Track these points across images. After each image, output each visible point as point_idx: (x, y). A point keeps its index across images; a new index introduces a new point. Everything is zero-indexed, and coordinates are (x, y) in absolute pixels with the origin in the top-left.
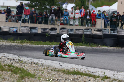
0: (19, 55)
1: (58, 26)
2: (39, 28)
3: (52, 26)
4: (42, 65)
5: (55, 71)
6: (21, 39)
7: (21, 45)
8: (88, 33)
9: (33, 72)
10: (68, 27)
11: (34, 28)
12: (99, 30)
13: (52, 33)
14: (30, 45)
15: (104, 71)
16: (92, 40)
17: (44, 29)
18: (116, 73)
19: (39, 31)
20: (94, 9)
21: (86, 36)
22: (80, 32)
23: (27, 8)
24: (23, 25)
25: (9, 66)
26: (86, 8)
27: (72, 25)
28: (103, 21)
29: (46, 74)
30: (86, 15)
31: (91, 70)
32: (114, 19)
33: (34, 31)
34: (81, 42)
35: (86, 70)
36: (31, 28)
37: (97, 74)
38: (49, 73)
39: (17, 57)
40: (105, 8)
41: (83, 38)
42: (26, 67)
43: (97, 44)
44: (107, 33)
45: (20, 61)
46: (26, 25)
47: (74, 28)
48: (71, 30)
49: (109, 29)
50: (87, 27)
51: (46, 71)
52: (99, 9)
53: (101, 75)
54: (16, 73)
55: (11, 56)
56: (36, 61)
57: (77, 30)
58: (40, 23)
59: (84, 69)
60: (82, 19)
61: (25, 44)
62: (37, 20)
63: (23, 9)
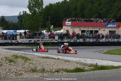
0: (25, 52)
1: (40, 40)
2: (33, 41)
3: (38, 40)
4: (34, 55)
5: (39, 57)
6: (26, 45)
7: (26, 47)
8: (52, 42)
9: (30, 58)
10: (44, 40)
11: (31, 41)
12: (56, 40)
13: (38, 42)
14: (29, 47)
15: (58, 56)
16: (53, 44)
17: (35, 41)
18: (63, 57)
19: (33, 42)
20: (54, 32)
21: (51, 43)
22: (49, 42)
23: (28, 33)
24: (26, 39)
25: (21, 56)
26: (51, 32)
27: (46, 39)
28: (58, 37)
29: (35, 58)
30: (51, 34)
31: (53, 56)
32: (62, 36)
33: (31, 42)
34: (49, 45)
35: (51, 56)
36: (30, 41)
37: (55, 58)
38: (36, 58)
39: (24, 53)
40: (58, 32)
41: (50, 44)
42: (28, 56)
43: (56, 46)
44: (59, 41)
45: (25, 54)
46: (28, 39)
47: (47, 40)
48: (45, 41)
49: (60, 39)
50: (51, 39)
51: (35, 57)
52: (56, 32)
53: (57, 58)
54: (24, 59)
55: (22, 52)
56: (32, 53)
57: (48, 41)
58: (33, 38)
59: (50, 56)
60: (50, 36)
61: (27, 47)
62: (32, 37)
63: (26, 33)
